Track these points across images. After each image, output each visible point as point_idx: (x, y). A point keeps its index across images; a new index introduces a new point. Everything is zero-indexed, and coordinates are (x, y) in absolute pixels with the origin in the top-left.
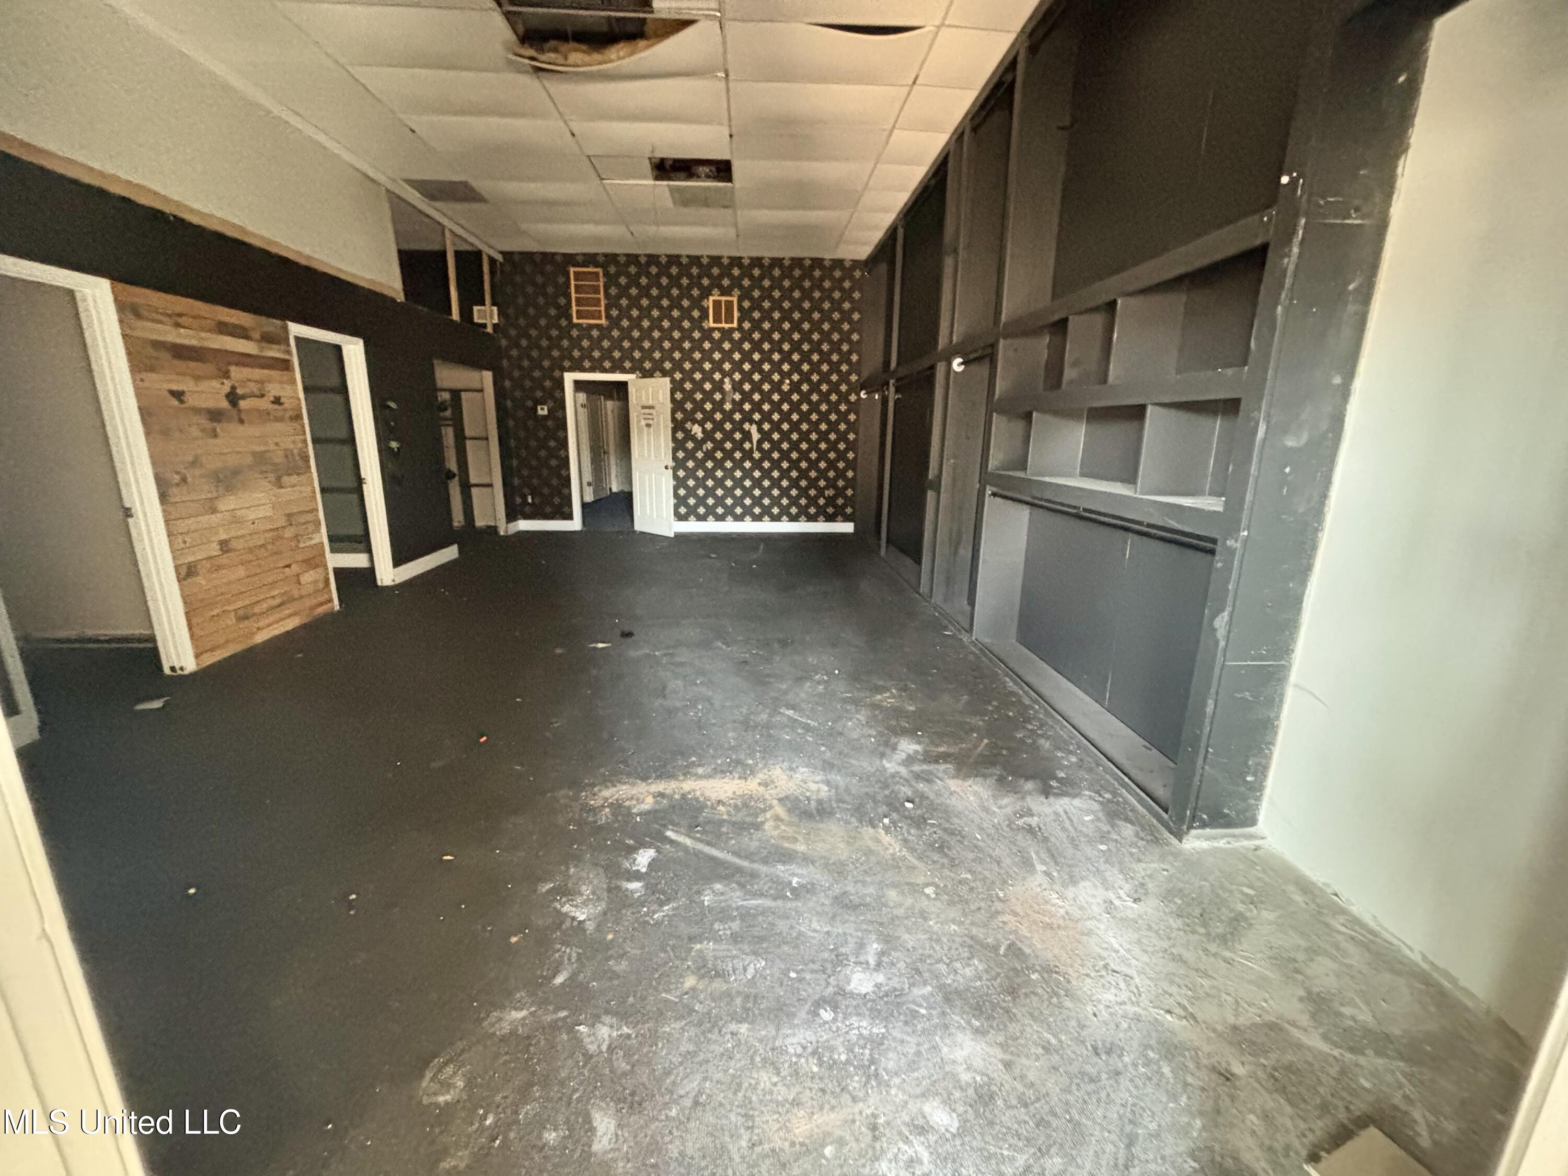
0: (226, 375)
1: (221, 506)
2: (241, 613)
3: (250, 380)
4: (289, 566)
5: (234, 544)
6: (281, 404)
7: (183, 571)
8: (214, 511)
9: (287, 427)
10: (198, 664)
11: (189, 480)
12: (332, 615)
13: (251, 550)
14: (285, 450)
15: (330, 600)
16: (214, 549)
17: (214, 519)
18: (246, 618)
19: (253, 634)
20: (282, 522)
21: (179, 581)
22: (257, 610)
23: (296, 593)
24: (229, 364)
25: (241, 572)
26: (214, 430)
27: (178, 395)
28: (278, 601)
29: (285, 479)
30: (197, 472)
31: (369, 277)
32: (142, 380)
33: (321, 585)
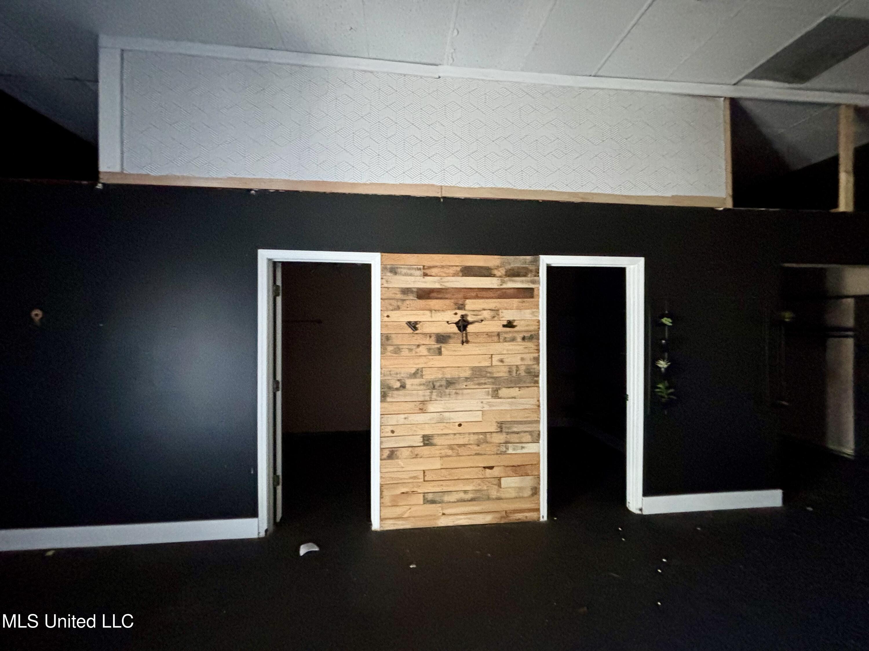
0: (461, 307)
1: (432, 407)
2: (430, 497)
3: (484, 310)
4: (491, 468)
5: (436, 440)
6: (513, 327)
7: (386, 453)
8: (422, 411)
9: (518, 347)
10: (381, 526)
11: (408, 386)
12: (535, 525)
13: (451, 447)
14: (510, 367)
15: (538, 510)
16: (418, 441)
17: (421, 418)
18: (433, 502)
19: (438, 518)
20: (493, 428)
21: (381, 460)
22: (446, 498)
23: (494, 493)
24: (466, 298)
25: (437, 464)
26: (440, 349)
27: (413, 326)
28: (469, 496)
29: (503, 392)
30: (417, 381)
31: (669, 194)
32: (388, 316)
33: (528, 493)
